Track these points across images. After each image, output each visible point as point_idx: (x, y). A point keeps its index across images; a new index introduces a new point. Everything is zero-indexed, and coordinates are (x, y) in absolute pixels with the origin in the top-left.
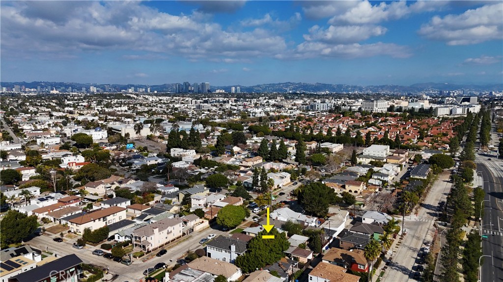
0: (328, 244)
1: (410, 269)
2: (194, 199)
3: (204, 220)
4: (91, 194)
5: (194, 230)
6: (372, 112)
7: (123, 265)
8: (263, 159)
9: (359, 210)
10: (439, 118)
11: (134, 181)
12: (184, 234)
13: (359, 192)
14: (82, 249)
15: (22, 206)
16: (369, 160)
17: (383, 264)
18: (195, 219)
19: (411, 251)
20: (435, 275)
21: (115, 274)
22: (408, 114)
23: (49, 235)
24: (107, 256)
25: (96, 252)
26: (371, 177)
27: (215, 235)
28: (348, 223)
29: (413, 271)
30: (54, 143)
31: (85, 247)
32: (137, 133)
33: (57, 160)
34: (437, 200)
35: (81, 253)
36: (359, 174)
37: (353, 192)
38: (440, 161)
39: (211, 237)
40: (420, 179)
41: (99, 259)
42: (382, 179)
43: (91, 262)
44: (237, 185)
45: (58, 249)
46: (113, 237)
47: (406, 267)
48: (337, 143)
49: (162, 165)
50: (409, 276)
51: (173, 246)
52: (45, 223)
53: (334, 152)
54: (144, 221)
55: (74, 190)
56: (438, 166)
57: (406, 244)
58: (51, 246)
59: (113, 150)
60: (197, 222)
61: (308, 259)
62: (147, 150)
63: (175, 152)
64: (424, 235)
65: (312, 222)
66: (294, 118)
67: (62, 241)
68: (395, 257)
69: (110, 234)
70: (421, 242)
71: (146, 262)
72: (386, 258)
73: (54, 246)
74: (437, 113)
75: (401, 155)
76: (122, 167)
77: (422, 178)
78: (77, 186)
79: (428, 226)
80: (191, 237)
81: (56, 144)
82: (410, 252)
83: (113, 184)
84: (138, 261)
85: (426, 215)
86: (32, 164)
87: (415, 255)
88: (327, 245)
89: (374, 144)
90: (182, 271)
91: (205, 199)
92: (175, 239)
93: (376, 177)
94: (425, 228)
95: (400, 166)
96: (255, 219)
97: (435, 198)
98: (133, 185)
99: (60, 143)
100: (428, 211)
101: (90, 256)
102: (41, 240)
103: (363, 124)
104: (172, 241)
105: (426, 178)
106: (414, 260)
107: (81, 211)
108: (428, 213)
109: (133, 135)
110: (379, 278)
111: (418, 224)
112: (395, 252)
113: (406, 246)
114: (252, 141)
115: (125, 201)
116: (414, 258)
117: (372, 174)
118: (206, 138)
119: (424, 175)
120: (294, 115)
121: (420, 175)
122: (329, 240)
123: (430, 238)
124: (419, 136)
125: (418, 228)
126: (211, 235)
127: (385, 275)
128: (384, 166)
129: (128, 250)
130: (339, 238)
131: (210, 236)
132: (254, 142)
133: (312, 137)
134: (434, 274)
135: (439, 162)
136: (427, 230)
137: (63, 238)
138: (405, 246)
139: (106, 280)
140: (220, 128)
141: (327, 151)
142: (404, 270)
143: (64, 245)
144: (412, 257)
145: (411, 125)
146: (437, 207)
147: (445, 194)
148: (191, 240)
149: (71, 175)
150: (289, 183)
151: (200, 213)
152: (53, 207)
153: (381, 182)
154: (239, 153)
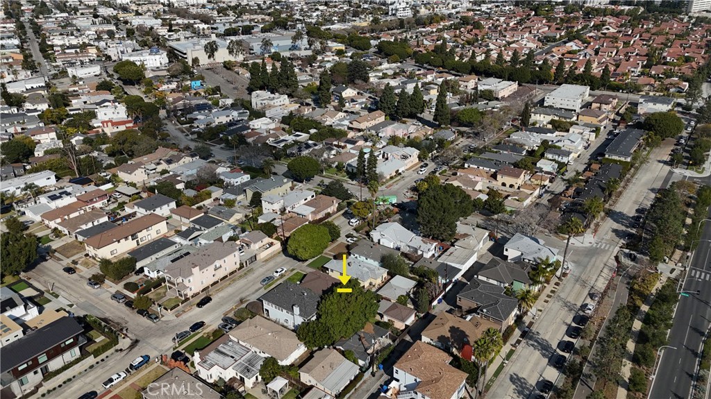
0: (443, 293)
1: (554, 346)
2: (265, 201)
3: (275, 241)
4: (126, 182)
5: (257, 259)
6: (583, 6)
7: (149, 322)
8: (386, 116)
9: (508, 223)
10: (691, 18)
11: (190, 159)
12: (241, 266)
13: (516, 187)
14: (99, 289)
15: (29, 205)
16: (549, 118)
17: (517, 332)
18: (261, 239)
19: (566, 309)
20: (589, 362)
21: (134, 338)
22: (642, 9)
23: (59, 259)
24: (129, 304)
25: (116, 296)
26: (542, 156)
27: (285, 269)
28: (485, 251)
29: (558, 350)
30: (93, 74)
31: (103, 286)
32: (209, 57)
33: (90, 112)
34: (635, 202)
35: (97, 296)
36: (527, 148)
37: (508, 186)
38: (661, 125)
39: (279, 274)
40: (620, 161)
41: (118, 309)
42: (560, 159)
43: (107, 315)
44: (336, 167)
45: (67, 287)
46: (142, 270)
47: (550, 342)
48: (509, 80)
49: (236, 124)
50: (549, 362)
51: (222, 289)
52: (57, 237)
53: (500, 97)
54: (190, 240)
55: (105, 174)
56: (656, 135)
57: (563, 295)
58: (59, 282)
59: (173, 91)
60: (264, 243)
61: (406, 325)
62: (220, 92)
63: (259, 98)
64: (595, 278)
65: (429, 250)
66: (457, 18)
67: (75, 272)
68: (539, 322)
69: (138, 265)
70: (586, 292)
71: (180, 318)
72: (524, 323)
73: (63, 281)
74: (691, 8)
75: (604, 106)
76: (180, 126)
77: (622, 159)
78: (110, 167)
79: (605, 260)
80: (251, 270)
81: (96, 76)
82: (564, 312)
83: (158, 164)
84: (169, 316)
85: (611, 235)
86: (54, 119)
87: (569, 320)
88: (440, 297)
89: (566, 82)
90: (220, 348)
91: (282, 201)
92: (227, 276)
93: (550, 156)
94: (599, 261)
95: (597, 130)
96: (349, 239)
97: (634, 198)
98: (187, 167)
99: (100, 74)
100: (616, 226)
101: (107, 303)
102: (47, 268)
103: (563, 34)
104: (221, 280)
105: (629, 160)
106: (565, 328)
107: (105, 219)
108: (615, 231)
109: (204, 60)
110: (503, 363)
111: (592, 252)
112: (541, 311)
113: (561, 299)
114: (378, 74)
115: (167, 203)
116: (567, 324)
117: (546, 149)
118: (311, 66)
119: (627, 155)
120: (457, 13)
121: (620, 154)
122: (445, 285)
123: (601, 285)
124: (645, 63)
125: (589, 262)
126: (279, 270)
127: (514, 357)
128: (571, 130)
129: (160, 294)
130: (465, 281)
131: (277, 272)
132: (381, 74)
133: (473, 67)
134: (586, 360)
135: (659, 126)
136: (602, 265)
137: (78, 266)
138: (559, 298)
139: (121, 350)
140: (335, 44)
141: (489, 96)
142: (544, 347)
143: (76, 280)
144: (564, 322)
145: (640, 36)
146: (633, 218)
147: (653, 190)
148: (251, 277)
149: (104, 144)
150: (416, 164)
151: (269, 229)
152: (69, 209)
153: (556, 166)
154: (353, 101)
